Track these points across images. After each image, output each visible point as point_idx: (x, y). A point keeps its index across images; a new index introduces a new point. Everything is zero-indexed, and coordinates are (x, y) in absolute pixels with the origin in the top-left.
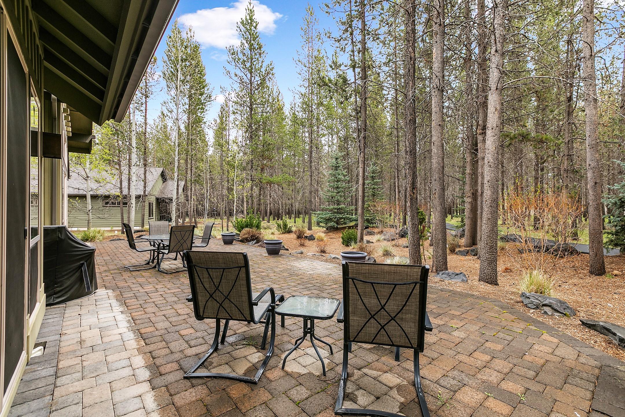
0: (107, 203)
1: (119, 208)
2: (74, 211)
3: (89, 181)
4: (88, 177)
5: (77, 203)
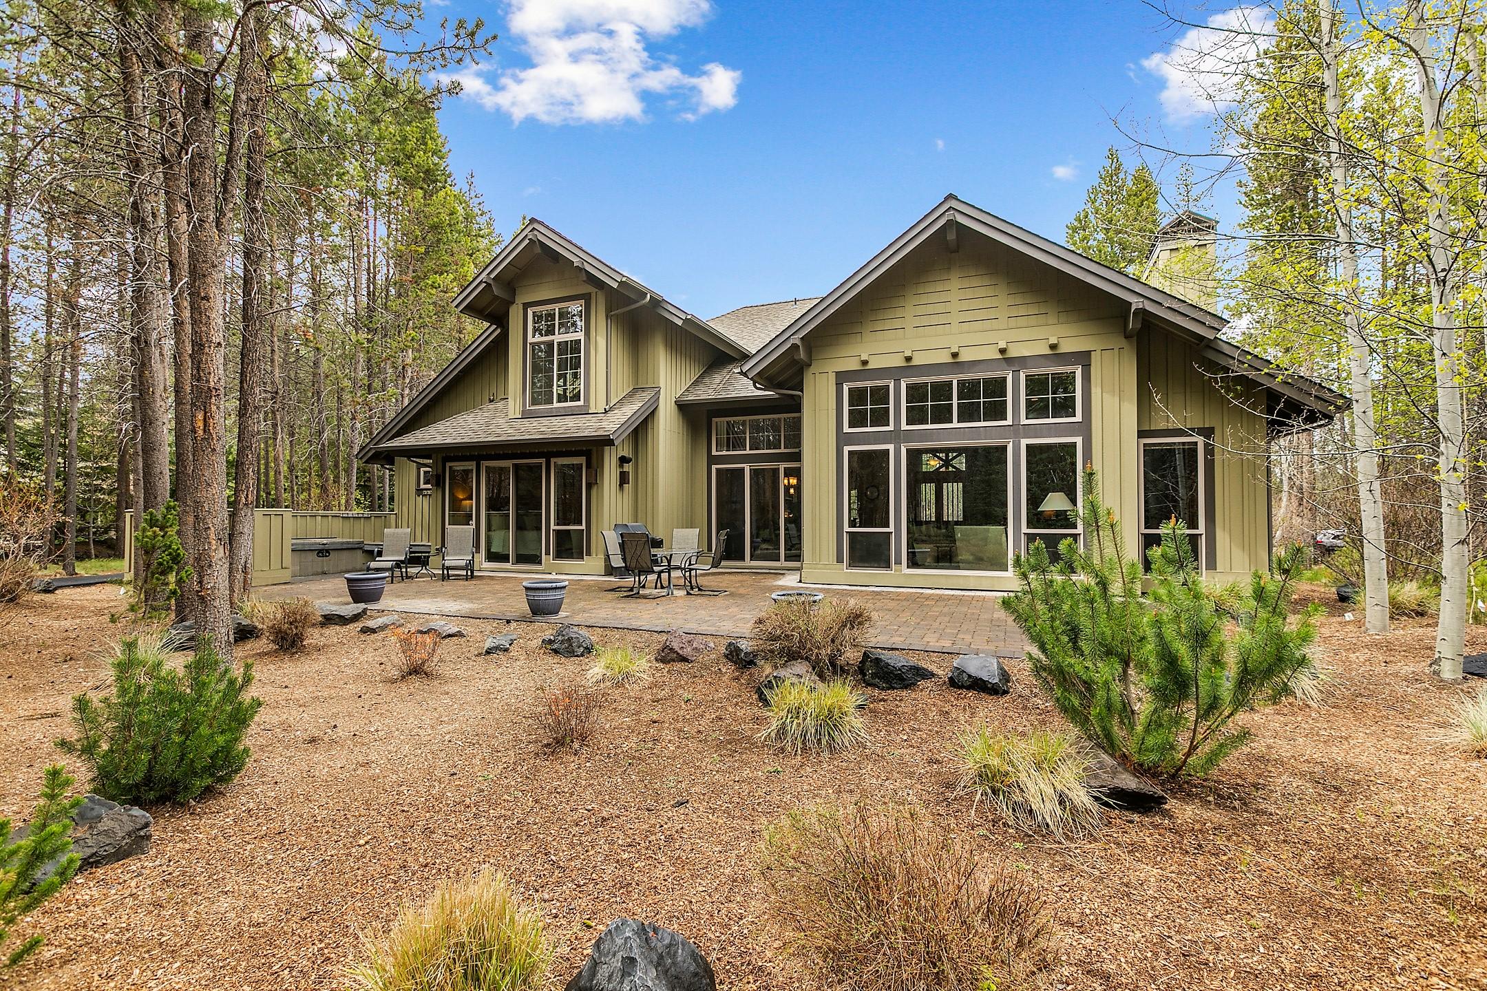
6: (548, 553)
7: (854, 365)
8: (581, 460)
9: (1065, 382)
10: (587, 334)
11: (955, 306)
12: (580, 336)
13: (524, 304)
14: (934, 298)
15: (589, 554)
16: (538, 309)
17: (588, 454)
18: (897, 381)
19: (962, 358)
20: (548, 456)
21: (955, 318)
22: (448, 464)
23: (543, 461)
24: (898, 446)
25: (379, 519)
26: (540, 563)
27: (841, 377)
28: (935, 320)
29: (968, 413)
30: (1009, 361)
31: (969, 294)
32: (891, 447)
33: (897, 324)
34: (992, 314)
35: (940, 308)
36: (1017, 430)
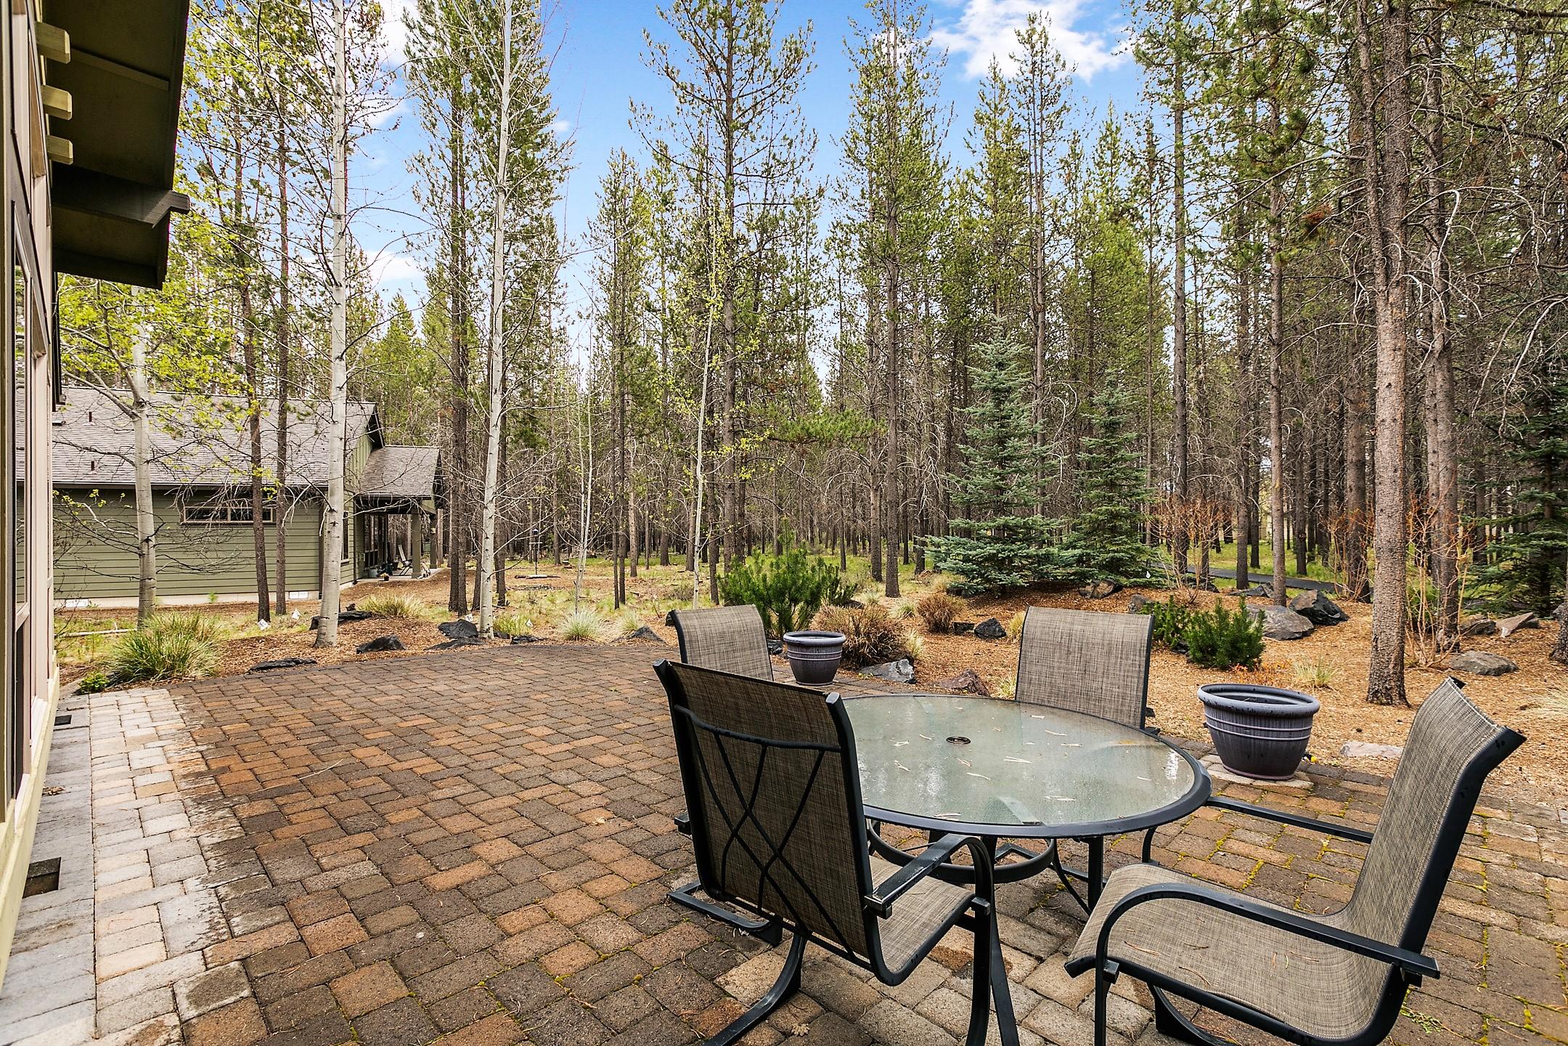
0: (203, 514)
1: (250, 531)
2: (79, 542)
3: (145, 421)
4: (140, 403)
5: (93, 514)
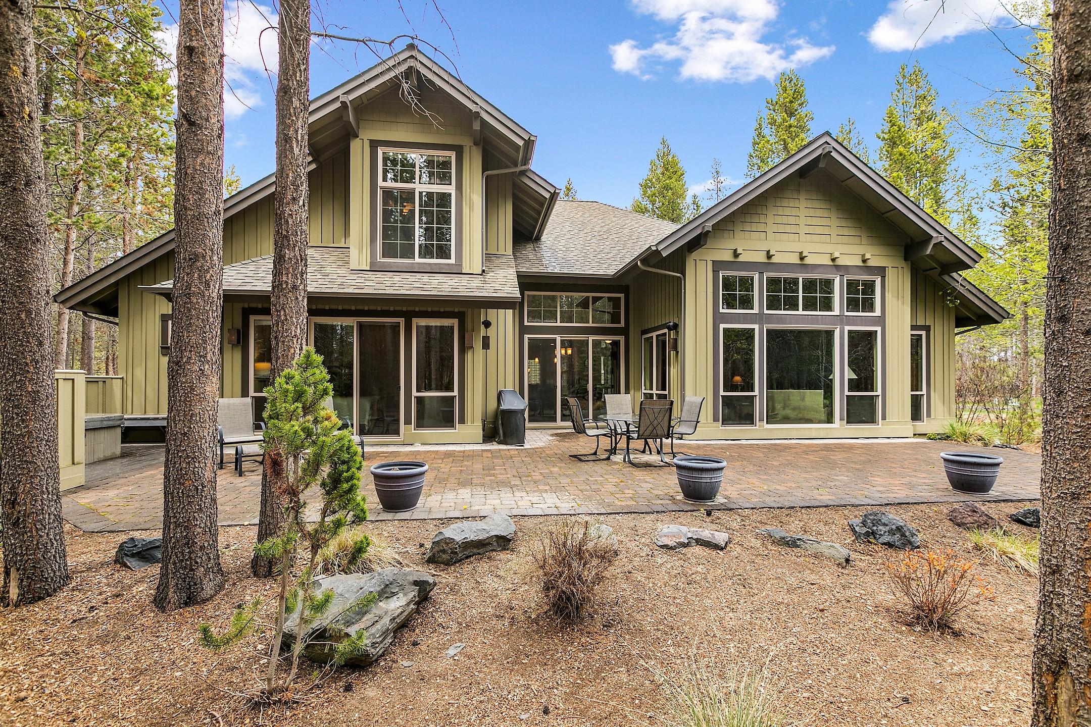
6: (408, 422)
7: (727, 256)
8: (454, 322)
9: (869, 287)
10: (459, 188)
11: (802, 221)
12: (451, 189)
13: (371, 141)
14: (787, 211)
15: (462, 421)
16: (391, 152)
17: (461, 317)
18: (761, 273)
19: (808, 261)
20: (409, 316)
21: (803, 230)
22: (252, 318)
23: (402, 321)
24: (761, 326)
25: (95, 385)
26: (397, 433)
27: (718, 266)
28: (788, 229)
29: (809, 304)
30: (838, 267)
31: (812, 212)
32: (756, 327)
33: (761, 227)
34: (826, 230)
35: (792, 220)
36: (841, 320)
